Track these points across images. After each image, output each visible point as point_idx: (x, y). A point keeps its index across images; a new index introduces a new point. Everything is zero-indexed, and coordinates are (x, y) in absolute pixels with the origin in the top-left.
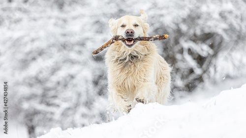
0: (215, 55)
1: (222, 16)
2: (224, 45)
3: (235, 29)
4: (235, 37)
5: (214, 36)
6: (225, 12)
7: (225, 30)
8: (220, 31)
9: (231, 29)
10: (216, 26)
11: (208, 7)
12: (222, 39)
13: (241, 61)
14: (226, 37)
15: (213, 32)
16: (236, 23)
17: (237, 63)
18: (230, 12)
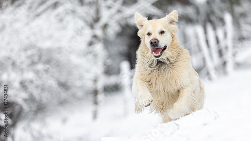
0: (14, 125)
1: (23, 85)
2: (23, 115)
3: (35, 99)
4: (34, 108)
5: (14, 105)
6: (25, 81)
7: (25, 100)
8: (19, 100)
9: (31, 99)
10: (16, 96)
11: (9, 75)
12: (21, 109)
13: (40, 133)
14: (26, 107)
15: (12, 101)
16: (36, 93)
17: (35, 134)
18: (31, 82)
